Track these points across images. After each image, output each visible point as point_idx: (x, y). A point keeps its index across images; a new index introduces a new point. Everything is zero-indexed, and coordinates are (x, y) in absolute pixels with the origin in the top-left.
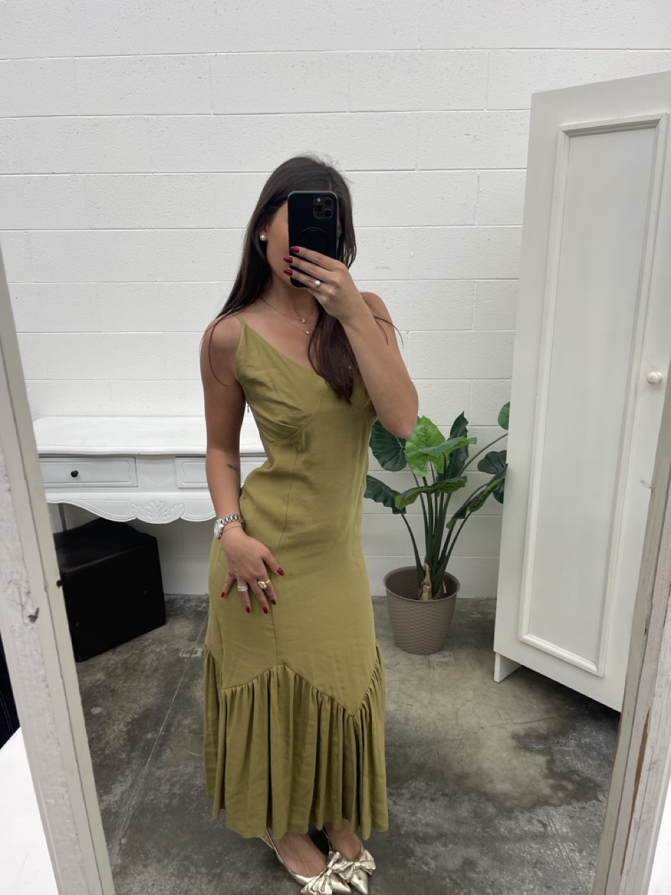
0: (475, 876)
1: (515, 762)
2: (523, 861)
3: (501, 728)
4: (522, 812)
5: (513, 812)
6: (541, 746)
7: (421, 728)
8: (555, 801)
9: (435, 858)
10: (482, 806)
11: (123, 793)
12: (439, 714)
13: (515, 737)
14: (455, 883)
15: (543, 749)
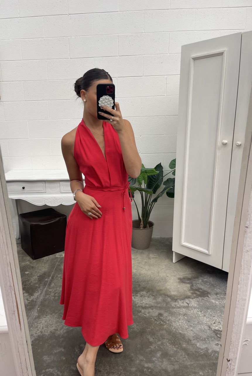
0: (162, 318)
1: (179, 286)
2: (180, 314)
3: (174, 276)
4: (180, 300)
5: (177, 300)
6: (189, 281)
7: (145, 277)
8: (192, 297)
9: (149, 313)
10: (166, 298)
11: (38, 296)
12: (152, 272)
13: (180, 279)
14: (155, 320)
15: (189, 282)
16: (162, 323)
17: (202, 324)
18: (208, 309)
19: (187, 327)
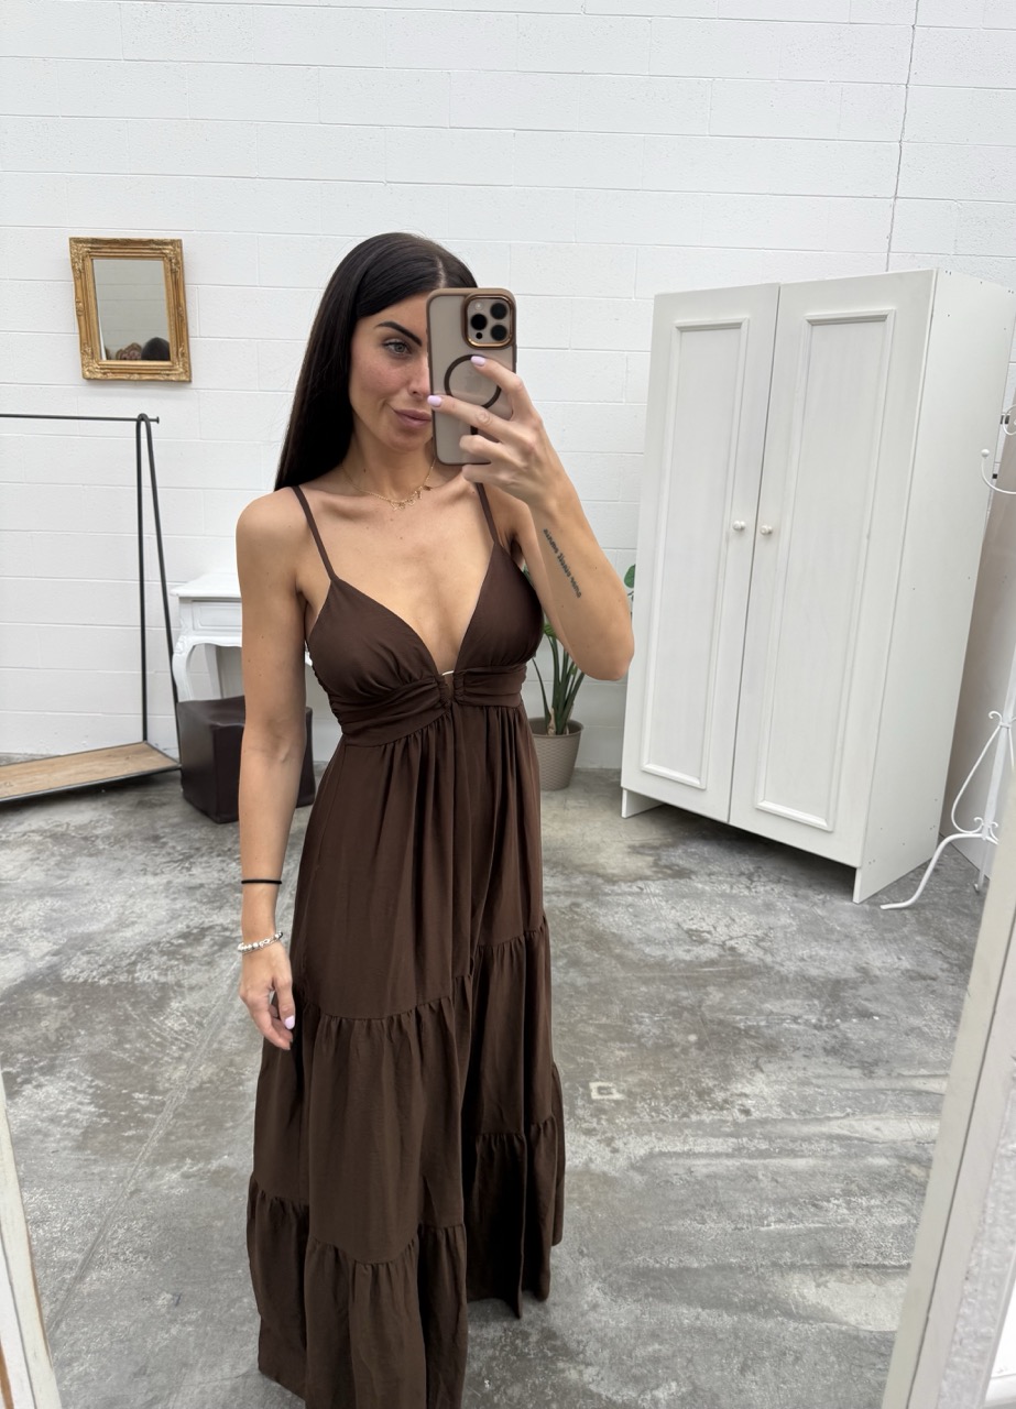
0: (578, 910)
1: (627, 860)
2: (619, 904)
3: (620, 841)
4: (625, 883)
5: (617, 882)
6: (647, 852)
8: (654, 878)
10: (594, 879)
12: (567, 834)
13: (629, 847)
14: (563, 913)
15: (652, 854)
16: (576, 917)
17: (665, 920)
18: (684, 897)
19: (630, 924)
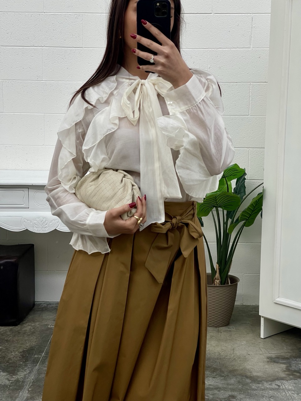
1: (267, 366)
3: (261, 354)
4: (267, 382)
5: (261, 381)
9: (213, 395)
10: (244, 380)
11: (25, 375)
12: (222, 349)
15: (285, 362)
